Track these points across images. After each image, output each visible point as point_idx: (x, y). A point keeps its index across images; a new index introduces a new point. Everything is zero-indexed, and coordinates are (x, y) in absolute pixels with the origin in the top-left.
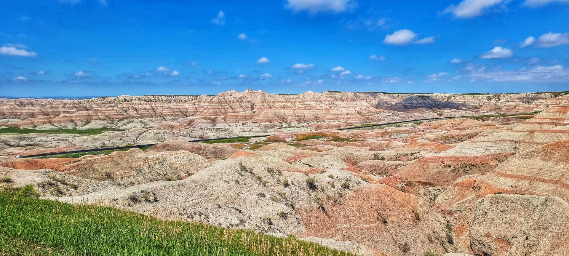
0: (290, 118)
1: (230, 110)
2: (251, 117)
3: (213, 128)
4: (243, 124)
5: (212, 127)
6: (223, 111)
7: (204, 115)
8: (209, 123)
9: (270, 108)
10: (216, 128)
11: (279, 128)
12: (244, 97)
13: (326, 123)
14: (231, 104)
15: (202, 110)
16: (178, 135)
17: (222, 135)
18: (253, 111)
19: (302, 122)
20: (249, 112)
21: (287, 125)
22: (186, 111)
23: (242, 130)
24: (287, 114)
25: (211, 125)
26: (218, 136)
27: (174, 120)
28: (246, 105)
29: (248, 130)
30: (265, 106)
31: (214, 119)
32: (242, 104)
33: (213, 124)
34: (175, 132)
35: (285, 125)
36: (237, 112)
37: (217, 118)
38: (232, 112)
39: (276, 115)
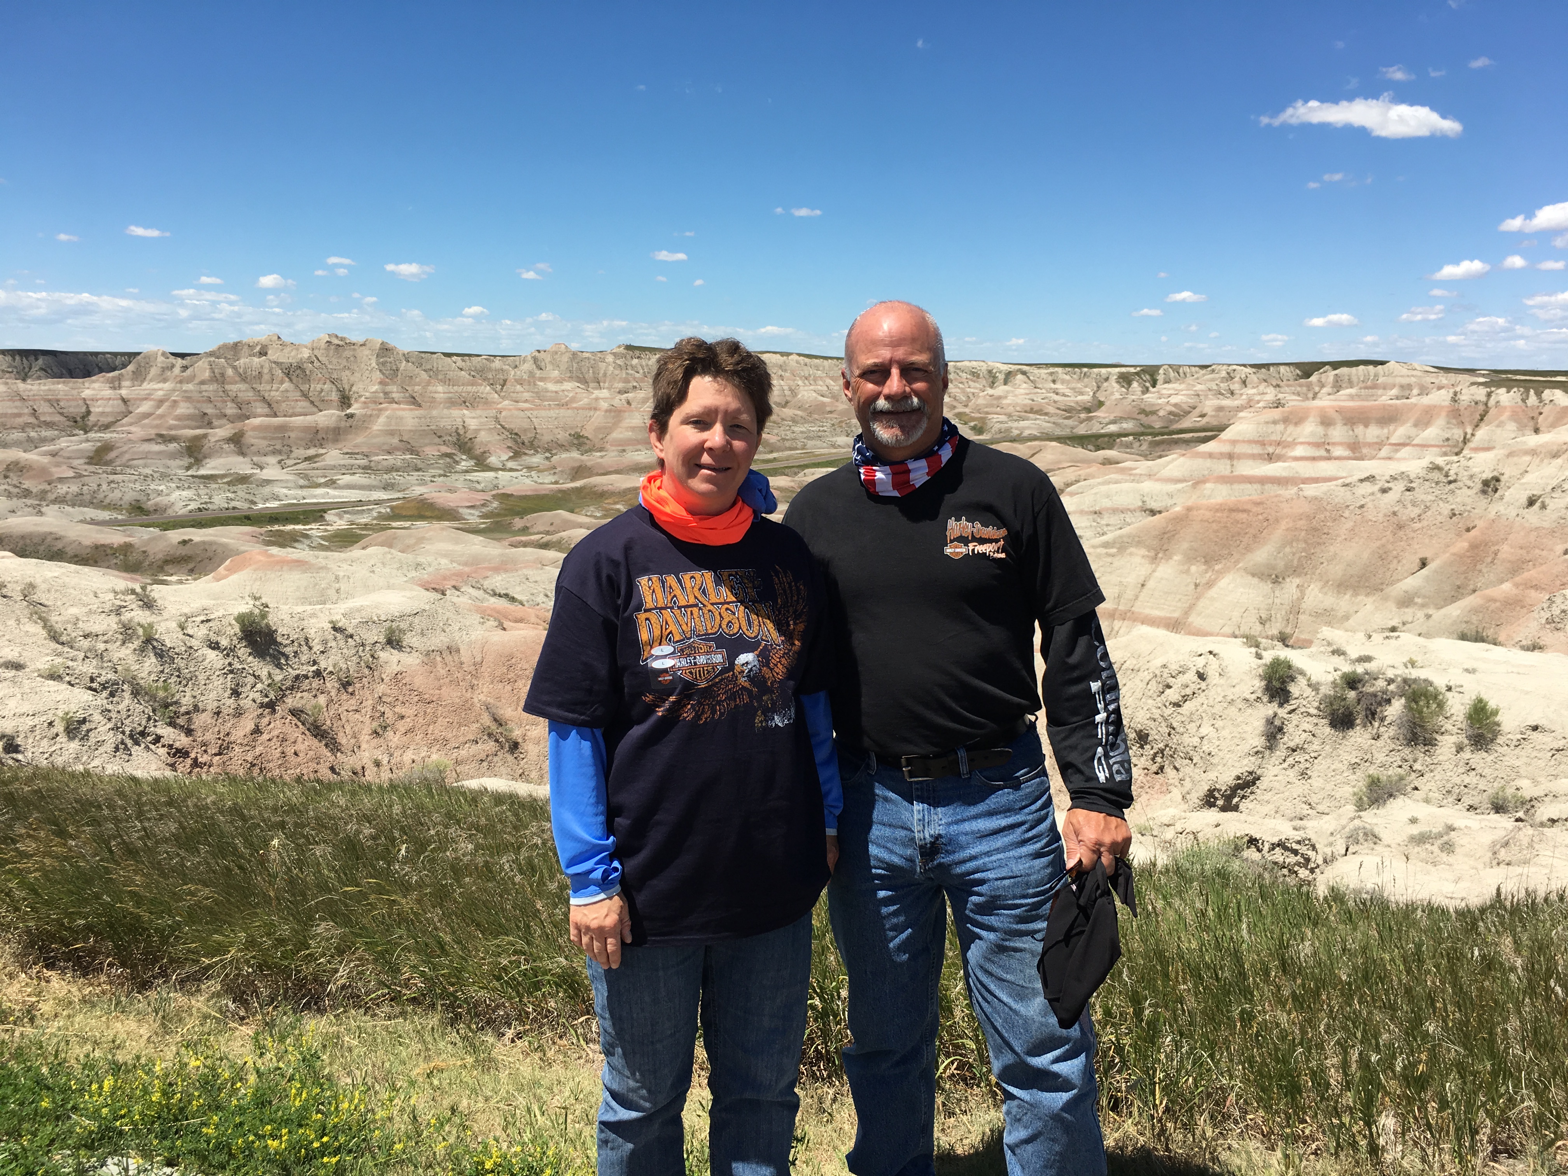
0: (483, 437)
1: (260, 408)
2: (335, 435)
3: (190, 473)
4: (307, 459)
5: (188, 468)
6: (231, 409)
7: (157, 426)
8: (173, 456)
9: (414, 401)
10: (202, 472)
11: (442, 472)
12: (312, 363)
13: (610, 458)
14: (263, 387)
15: (145, 407)
16: (43, 499)
17: (220, 499)
18: (348, 411)
19: (525, 454)
20: (327, 417)
21: (472, 463)
22: (84, 409)
23: (302, 482)
24: (473, 424)
25: (181, 463)
26: (206, 503)
27: (32, 444)
28: (322, 390)
29: (323, 480)
30: (394, 395)
31: (197, 438)
32: (305, 387)
33: (192, 460)
34: (34, 490)
35: (465, 463)
36: (285, 416)
37: (205, 436)
38: (267, 416)
39: (433, 427)
